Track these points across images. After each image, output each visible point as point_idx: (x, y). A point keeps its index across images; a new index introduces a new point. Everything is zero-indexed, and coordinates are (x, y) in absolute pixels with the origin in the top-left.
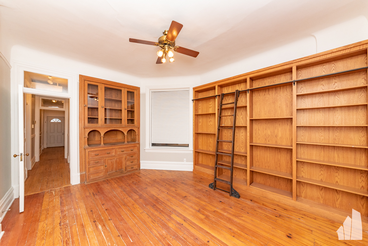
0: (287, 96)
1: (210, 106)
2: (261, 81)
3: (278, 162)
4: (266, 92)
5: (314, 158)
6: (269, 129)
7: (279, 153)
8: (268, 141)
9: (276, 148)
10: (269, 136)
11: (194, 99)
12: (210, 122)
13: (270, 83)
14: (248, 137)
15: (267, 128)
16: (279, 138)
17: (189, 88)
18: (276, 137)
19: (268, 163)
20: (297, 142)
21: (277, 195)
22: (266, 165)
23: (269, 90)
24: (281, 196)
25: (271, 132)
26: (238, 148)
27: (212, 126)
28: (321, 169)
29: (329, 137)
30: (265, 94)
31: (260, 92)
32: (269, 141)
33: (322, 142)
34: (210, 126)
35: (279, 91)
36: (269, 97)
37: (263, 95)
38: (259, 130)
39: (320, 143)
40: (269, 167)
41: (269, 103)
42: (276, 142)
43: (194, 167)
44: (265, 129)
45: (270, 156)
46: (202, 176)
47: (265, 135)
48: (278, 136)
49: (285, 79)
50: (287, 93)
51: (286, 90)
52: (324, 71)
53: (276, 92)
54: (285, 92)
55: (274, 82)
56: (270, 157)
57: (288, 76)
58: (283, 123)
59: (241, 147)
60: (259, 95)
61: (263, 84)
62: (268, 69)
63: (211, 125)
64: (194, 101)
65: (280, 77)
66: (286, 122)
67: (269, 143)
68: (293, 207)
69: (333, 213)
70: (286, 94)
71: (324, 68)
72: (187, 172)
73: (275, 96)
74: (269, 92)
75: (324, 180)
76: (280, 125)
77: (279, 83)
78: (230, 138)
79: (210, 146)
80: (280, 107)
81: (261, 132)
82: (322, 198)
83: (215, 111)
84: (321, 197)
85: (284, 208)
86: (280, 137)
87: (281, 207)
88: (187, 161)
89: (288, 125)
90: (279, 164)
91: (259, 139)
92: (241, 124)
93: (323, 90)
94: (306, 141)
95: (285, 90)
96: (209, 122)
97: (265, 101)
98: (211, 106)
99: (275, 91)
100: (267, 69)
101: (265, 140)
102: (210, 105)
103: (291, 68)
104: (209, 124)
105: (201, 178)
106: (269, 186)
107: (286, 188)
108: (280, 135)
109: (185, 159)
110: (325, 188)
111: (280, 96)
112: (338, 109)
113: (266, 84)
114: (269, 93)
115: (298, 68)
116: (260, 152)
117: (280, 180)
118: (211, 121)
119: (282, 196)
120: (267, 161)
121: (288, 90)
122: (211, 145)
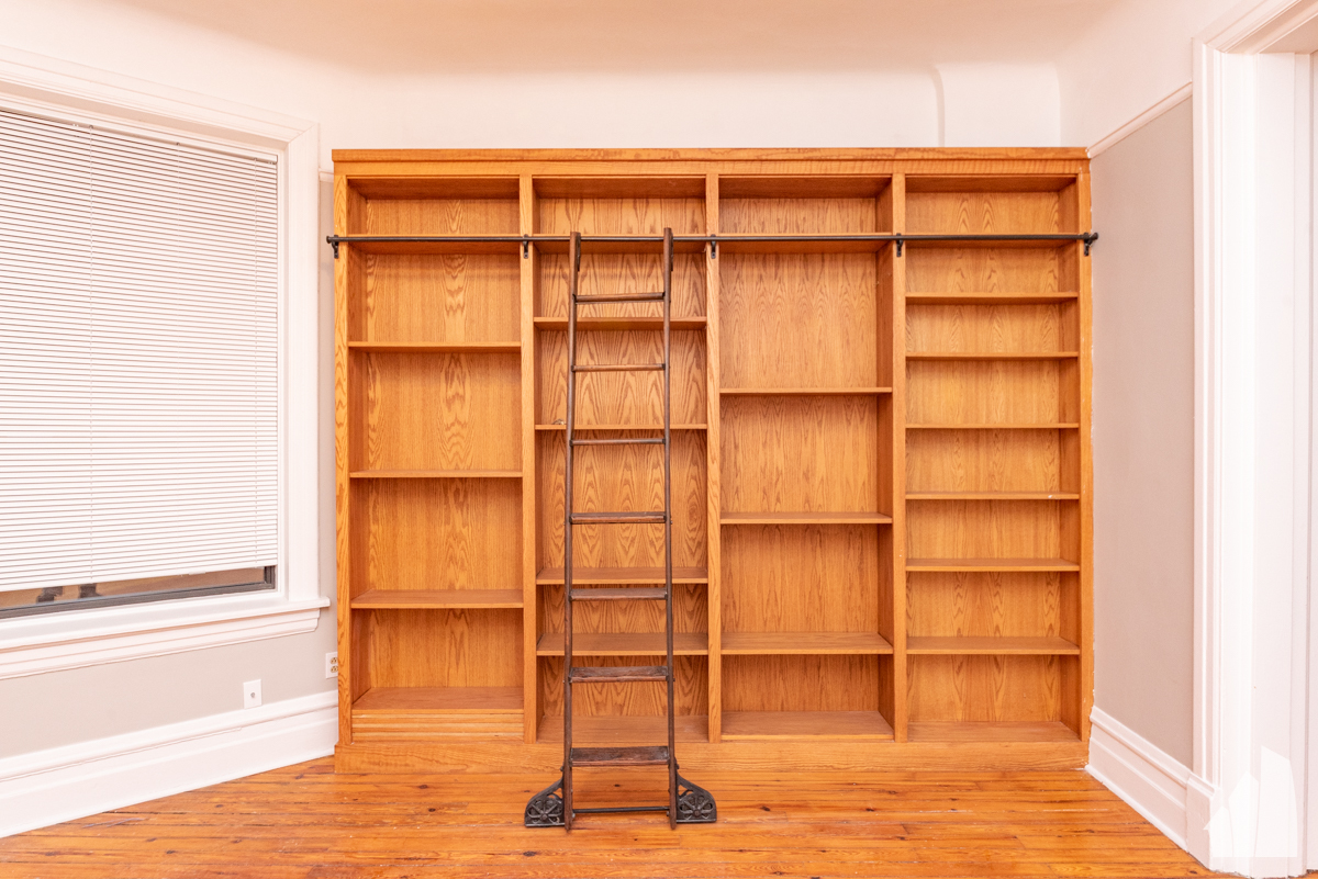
0: (846, 296)
1: (449, 300)
2: (746, 208)
3: (816, 590)
4: (764, 267)
5: (939, 554)
6: (779, 441)
7: (818, 550)
8: (773, 499)
9: (808, 526)
10: (779, 474)
11: (343, 234)
12: (449, 402)
13: (782, 228)
14: (715, 483)
15: (771, 439)
16: (817, 482)
17: (284, 146)
18: (807, 479)
19: (777, 605)
20: (907, 493)
21: (838, 741)
22: (769, 614)
23: (777, 260)
24: (854, 741)
25: (785, 457)
26: (632, 551)
27: (464, 432)
28: (959, 590)
29: (977, 467)
30: (761, 277)
31: (739, 264)
32: (778, 500)
33: (959, 490)
34: (454, 429)
35: (818, 271)
36: (779, 292)
37: (756, 278)
38: (736, 447)
39: (955, 493)
40: (779, 619)
41: (778, 318)
42: (807, 501)
43: (347, 728)
44: (765, 444)
45: (783, 566)
46: (419, 766)
47: (763, 471)
48: (813, 475)
49: (839, 222)
50: (846, 284)
51: (845, 271)
52: (964, 221)
53: (807, 274)
54: (840, 278)
55: (798, 227)
56: (783, 576)
57: (850, 210)
58: (834, 416)
59: (652, 543)
60: (736, 273)
61: (755, 224)
62: (801, 156)
63: (464, 425)
64: (343, 250)
65: (821, 211)
66: (844, 412)
67: (778, 508)
68: (898, 770)
69: (1007, 744)
70: (844, 291)
71: (965, 209)
72: (286, 778)
73: (804, 293)
74: (777, 267)
75: (965, 634)
76: (820, 423)
77: (815, 234)
78: (590, 500)
79: (452, 559)
80: (820, 341)
81: (744, 457)
82: (961, 699)
83: (517, 334)
84: (957, 700)
85: (883, 791)
86: (822, 480)
87: (873, 790)
88: (269, 696)
89: (849, 422)
90: (820, 598)
91: (737, 492)
92: (651, 418)
93: (962, 291)
94: (918, 490)
95: (841, 270)
96: (444, 406)
97: (763, 307)
98: (460, 298)
99: (803, 270)
100: (796, 157)
101: (761, 494)
102: (452, 293)
103: (886, 183)
104: (448, 418)
105: (424, 787)
106: (782, 710)
107: (846, 698)
108: (821, 469)
109: (253, 686)
110: (969, 657)
111: (821, 296)
112: (999, 367)
113: (767, 229)
114: (780, 272)
115: (915, 187)
116: (741, 555)
117: (822, 673)
118: (462, 398)
119: (856, 737)
120: (773, 594)
121: (849, 271)
122: (459, 553)
